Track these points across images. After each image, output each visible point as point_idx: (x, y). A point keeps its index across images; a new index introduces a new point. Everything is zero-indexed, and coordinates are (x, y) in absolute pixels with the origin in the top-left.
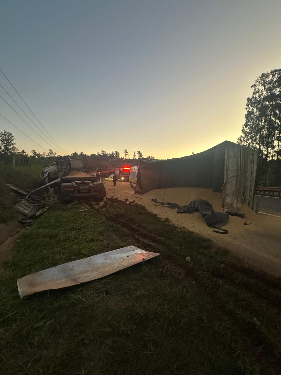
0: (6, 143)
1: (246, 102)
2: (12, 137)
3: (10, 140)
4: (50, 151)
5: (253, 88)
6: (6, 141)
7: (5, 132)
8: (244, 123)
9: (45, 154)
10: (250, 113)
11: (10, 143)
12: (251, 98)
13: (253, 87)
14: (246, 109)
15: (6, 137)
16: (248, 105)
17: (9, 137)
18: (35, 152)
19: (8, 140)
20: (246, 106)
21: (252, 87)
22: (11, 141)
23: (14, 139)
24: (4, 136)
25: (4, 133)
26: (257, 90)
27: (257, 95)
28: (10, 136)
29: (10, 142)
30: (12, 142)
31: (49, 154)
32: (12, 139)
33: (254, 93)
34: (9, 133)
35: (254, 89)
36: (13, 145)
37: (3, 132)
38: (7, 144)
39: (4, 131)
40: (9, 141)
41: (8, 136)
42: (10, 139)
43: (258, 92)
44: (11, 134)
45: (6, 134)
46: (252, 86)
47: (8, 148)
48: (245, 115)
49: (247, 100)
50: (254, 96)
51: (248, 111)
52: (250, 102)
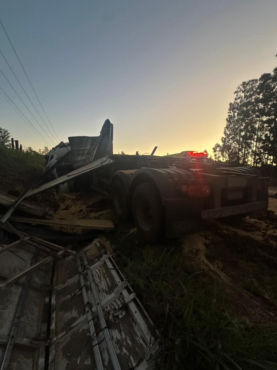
1: (228, 107)
2: (8, 134)
4: (46, 148)
5: (236, 94)
6: (2, 138)
7: (1, 129)
8: (225, 126)
9: (41, 151)
10: (230, 117)
11: (7, 140)
12: (233, 103)
14: (229, 113)
15: (2, 134)
17: (5, 134)
18: (31, 148)
20: (229, 110)
21: (235, 93)
22: (7, 138)
23: (10, 136)
26: (239, 96)
27: (239, 101)
28: (7, 133)
32: (8, 136)
33: (236, 99)
34: (5, 130)
36: (8, 142)
38: (3, 140)
40: (5, 138)
41: (4, 133)
42: (6, 136)
43: (239, 98)
44: (7, 131)
45: (2, 131)
46: (235, 92)
47: (4, 144)
48: (226, 119)
49: (229, 106)
50: (236, 102)
51: (229, 115)
52: (232, 107)
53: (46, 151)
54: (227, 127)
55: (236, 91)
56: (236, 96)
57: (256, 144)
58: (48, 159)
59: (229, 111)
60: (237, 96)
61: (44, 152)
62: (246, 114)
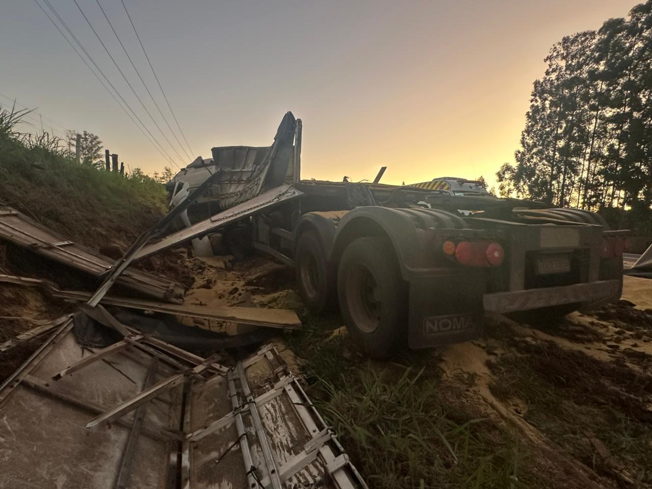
0: (88, 154)
1: (532, 88)
2: (99, 143)
3: (94, 149)
4: (167, 170)
5: (548, 62)
6: (88, 151)
7: (85, 134)
8: (524, 128)
9: (158, 175)
10: (536, 110)
11: (95, 155)
12: (541, 81)
13: (547, 60)
14: (532, 101)
15: (87, 143)
16: (534, 95)
17: (94, 143)
18: (140, 171)
19: (91, 148)
20: (532, 95)
21: (545, 60)
22: (96, 150)
23: (102, 147)
24: (83, 141)
25: (83, 136)
26: (554, 67)
27: (553, 76)
28: (96, 142)
29: (95, 153)
30: (99, 153)
31: (166, 176)
32: (99, 147)
33: (547, 73)
34: (93, 135)
35: (549, 65)
36: (99, 157)
37: (82, 133)
38: (90, 155)
39: (85, 132)
40: (94, 151)
41: (91, 142)
42: (94, 147)
43: (554, 71)
44: (96, 138)
45: (87, 137)
46: (546, 58)
47: (91, 162)
48: (525, 113)
49: (533, 86)
50: (548, 79)
51: (532, 106)
52: (540, 90)
53: (167, 175)
54: (528, 131)
55: (548, 57)
56: (548, 67)
57: (589, 165)
58: (173, 192)
59: (533, 97)
60: (550, 66)
61: (163, 178)
62: (570, 104)
